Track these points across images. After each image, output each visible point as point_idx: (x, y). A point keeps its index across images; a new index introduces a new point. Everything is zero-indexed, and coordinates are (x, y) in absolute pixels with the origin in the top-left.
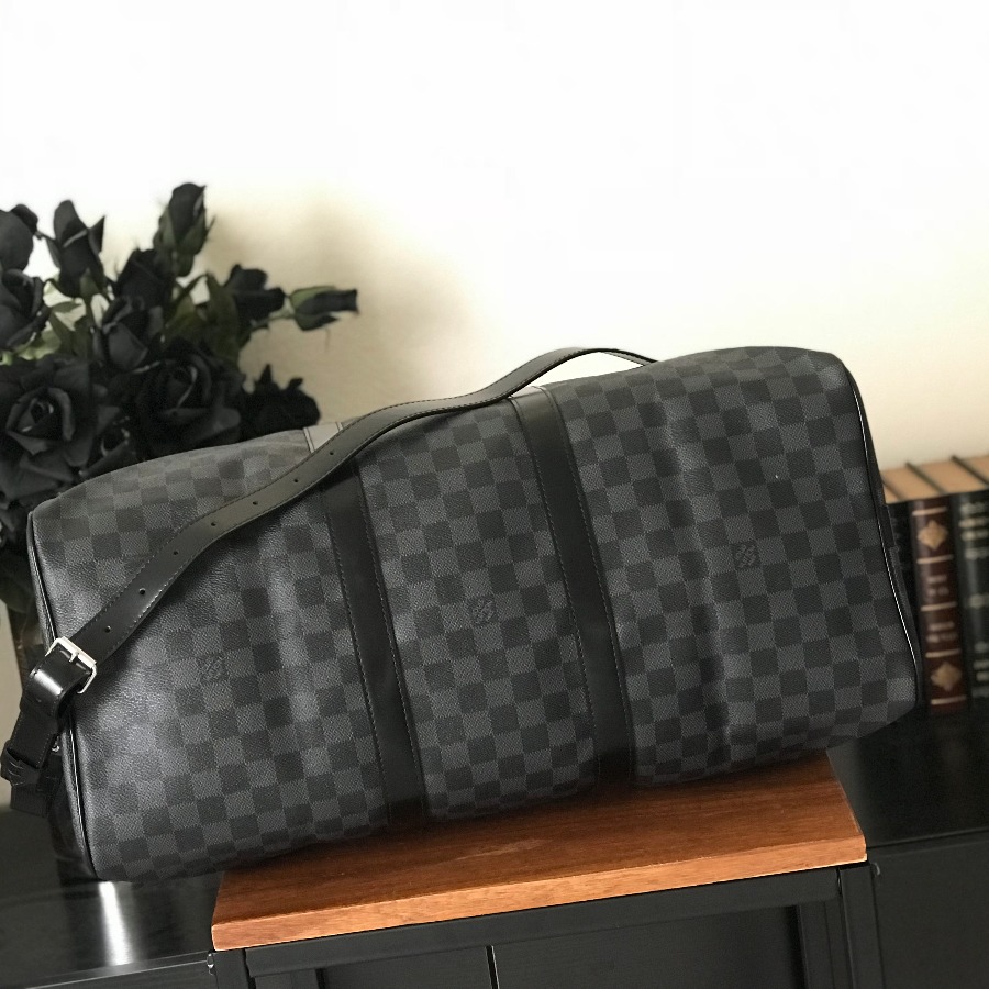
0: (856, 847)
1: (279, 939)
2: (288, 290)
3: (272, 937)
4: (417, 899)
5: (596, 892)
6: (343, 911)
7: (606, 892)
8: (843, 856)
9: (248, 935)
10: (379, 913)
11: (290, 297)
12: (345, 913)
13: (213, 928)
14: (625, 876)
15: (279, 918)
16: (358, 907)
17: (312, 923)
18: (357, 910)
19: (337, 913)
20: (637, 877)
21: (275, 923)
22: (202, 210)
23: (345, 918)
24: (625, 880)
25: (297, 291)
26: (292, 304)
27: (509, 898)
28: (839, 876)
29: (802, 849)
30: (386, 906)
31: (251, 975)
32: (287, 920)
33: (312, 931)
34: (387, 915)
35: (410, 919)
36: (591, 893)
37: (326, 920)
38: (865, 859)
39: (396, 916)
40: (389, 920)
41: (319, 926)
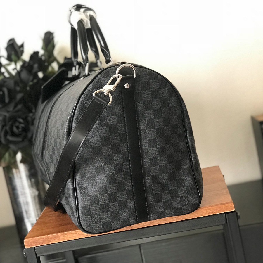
0: (231, 206)
1: (45, 243)
3: (43, 243)
8: (226, 209)
9: (35, 243)
12: (66, 234)
13: (24, 241)
15: (45, 236)
16: (70, 232)
17: (55, 238)
19: (63, 234)
21: (44, 238)
23: (66, 236)
28: (226, 216)
29: (213, 207)
31: (38, 255)
32: (47, 237)
33: (56, 240)
37: (60, 237)
38: (234, 210)
39: (82, 235)
40: (80, 236)
41: (58, 239)
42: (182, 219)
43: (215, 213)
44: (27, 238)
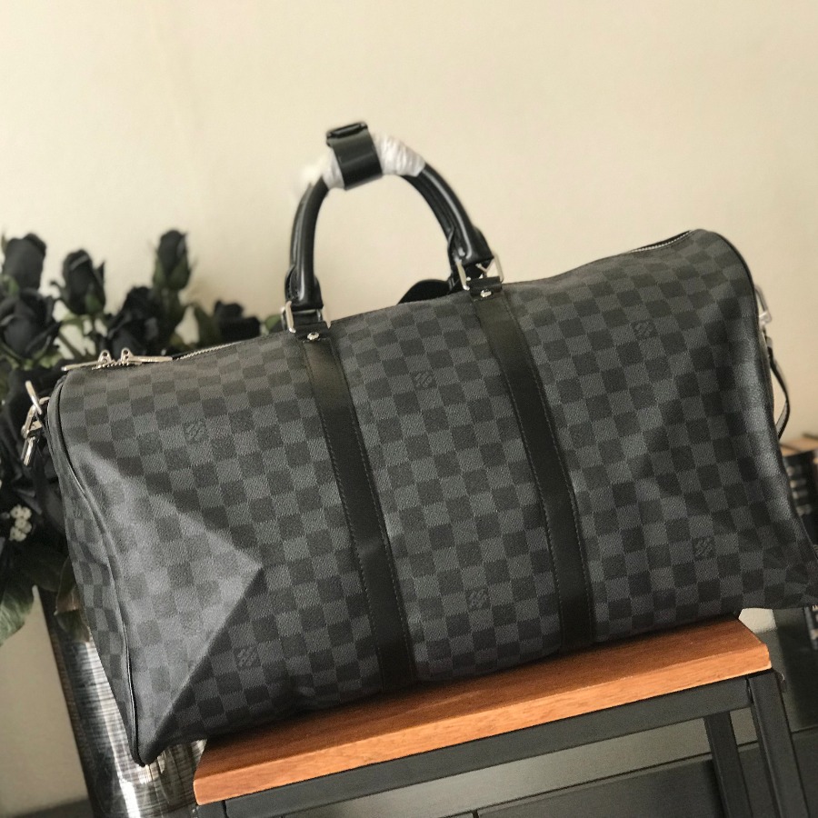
0: (760, 656)
1: (254, 787)
2: (262, 316)
3: (247, 787)
4: (374, 739)
5: (533, 718)
6: (310, 757)
7: (542, 717)
8: (749, 665)
9: (227, 787)
10: (341, 755)
11: (266, 323)
12: (312, 758)
13: (195, 783)
14: (558, 701)
16: (323, 751)
17: (282, 770)
18: (321, 755)
20: (568, 702)
21: (250, 773)
22: (185, 252)
23: (312, 763)
24: (558, 705)
25: (270, 317)
26: (267, 327)
27: (456, 731)
28: (748, 683)
29: (713, 662)
30: (347, 748)
32: (260, 770)
34: (349, 757)
35: (370, 759)
36: (529, 719)
37: (295, 766)
38: (769, 666)
39: (357, 757)
40: (351, 761)
41: (289, 773)
42: (630, 699)
43: (719, 677)
44: (198, 778)
